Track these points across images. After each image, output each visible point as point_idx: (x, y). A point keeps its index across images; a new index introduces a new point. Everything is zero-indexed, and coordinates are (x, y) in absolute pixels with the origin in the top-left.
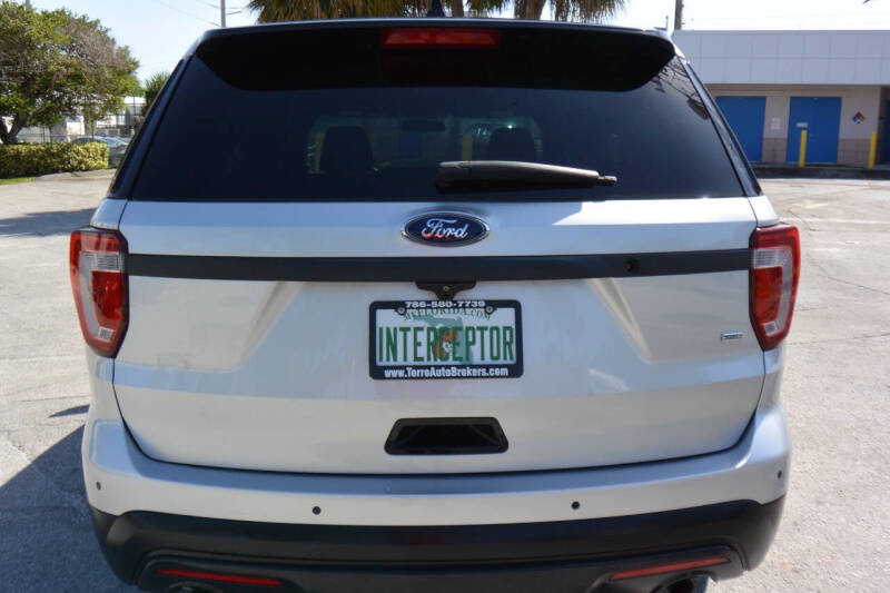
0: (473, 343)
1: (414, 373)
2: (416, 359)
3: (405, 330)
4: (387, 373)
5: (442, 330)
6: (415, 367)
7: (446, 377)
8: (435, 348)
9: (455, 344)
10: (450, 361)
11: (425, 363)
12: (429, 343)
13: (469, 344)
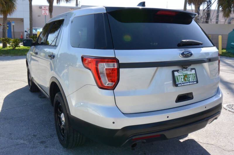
0: (190, 77)
1: (183, 85)
2: (182, 82)
3: (179, 76)
4: (179, 85)
5: (185, 75)
6: (183, 83)
7: (184, 85)
8: (184, 79)
9: (187, 78)
10: (187, 82)
11: (183, 82)
12: (183, 78)
13: (189, 78)
